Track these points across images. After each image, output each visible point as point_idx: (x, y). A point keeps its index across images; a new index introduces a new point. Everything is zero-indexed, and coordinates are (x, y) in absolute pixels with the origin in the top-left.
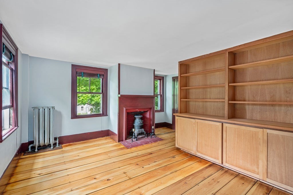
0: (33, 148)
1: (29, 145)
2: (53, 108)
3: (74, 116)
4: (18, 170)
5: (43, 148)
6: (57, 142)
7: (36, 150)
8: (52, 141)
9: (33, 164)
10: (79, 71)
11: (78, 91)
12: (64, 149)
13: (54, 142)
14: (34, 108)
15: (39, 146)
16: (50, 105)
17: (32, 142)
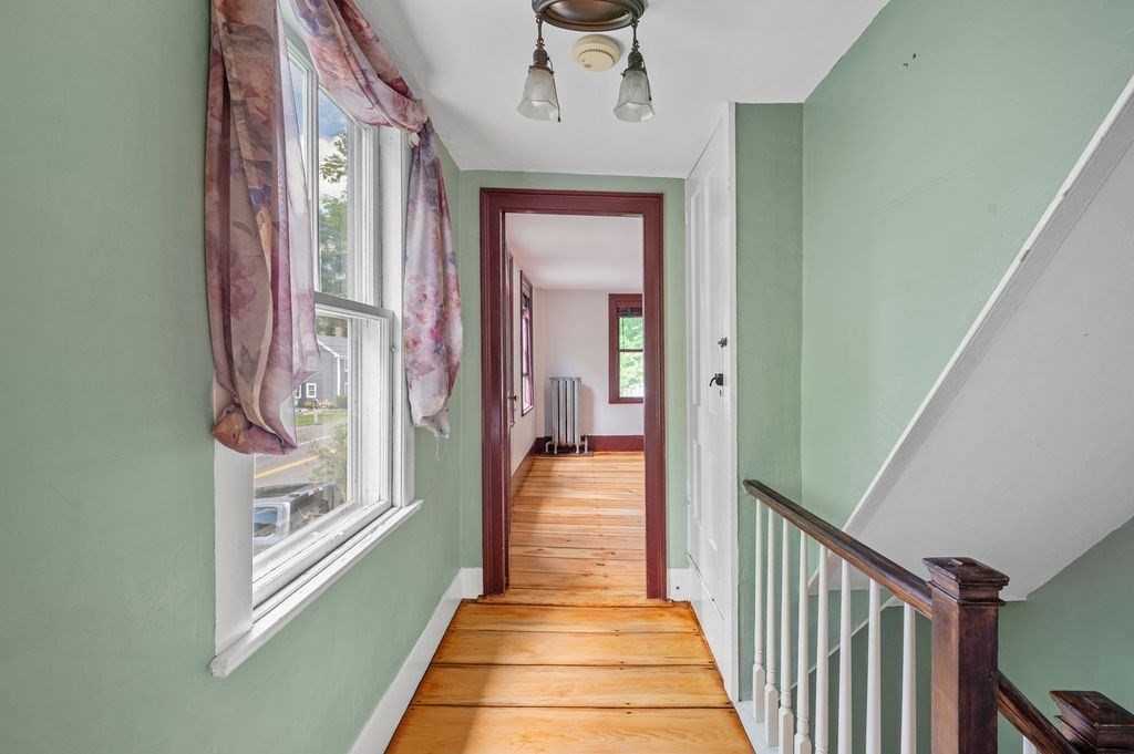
0: (551, 447)
1: (546, 441)
2: (579, 379)
3: (615, 398)
4: (535, 468)
5: (566, 450)
6: (586, 443)
7: (556, 452)
8: (578, 442)
9: (552, 466)
10: (622, 306)
11: (621, 347)
12: (595, 457)
13: (581, 443)
14: (552, 379)
15: (560, 447)
16: (574, 375)
17: (550, 439)
